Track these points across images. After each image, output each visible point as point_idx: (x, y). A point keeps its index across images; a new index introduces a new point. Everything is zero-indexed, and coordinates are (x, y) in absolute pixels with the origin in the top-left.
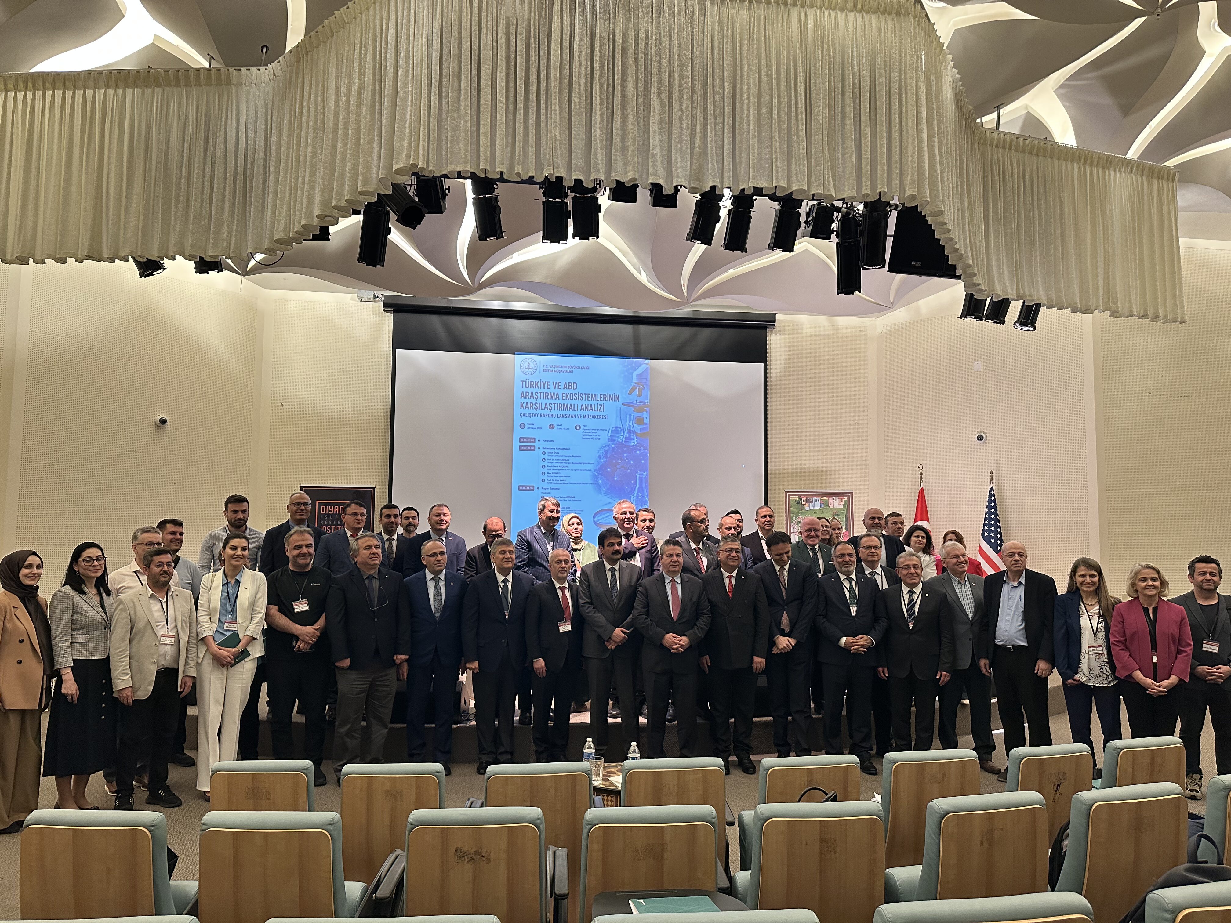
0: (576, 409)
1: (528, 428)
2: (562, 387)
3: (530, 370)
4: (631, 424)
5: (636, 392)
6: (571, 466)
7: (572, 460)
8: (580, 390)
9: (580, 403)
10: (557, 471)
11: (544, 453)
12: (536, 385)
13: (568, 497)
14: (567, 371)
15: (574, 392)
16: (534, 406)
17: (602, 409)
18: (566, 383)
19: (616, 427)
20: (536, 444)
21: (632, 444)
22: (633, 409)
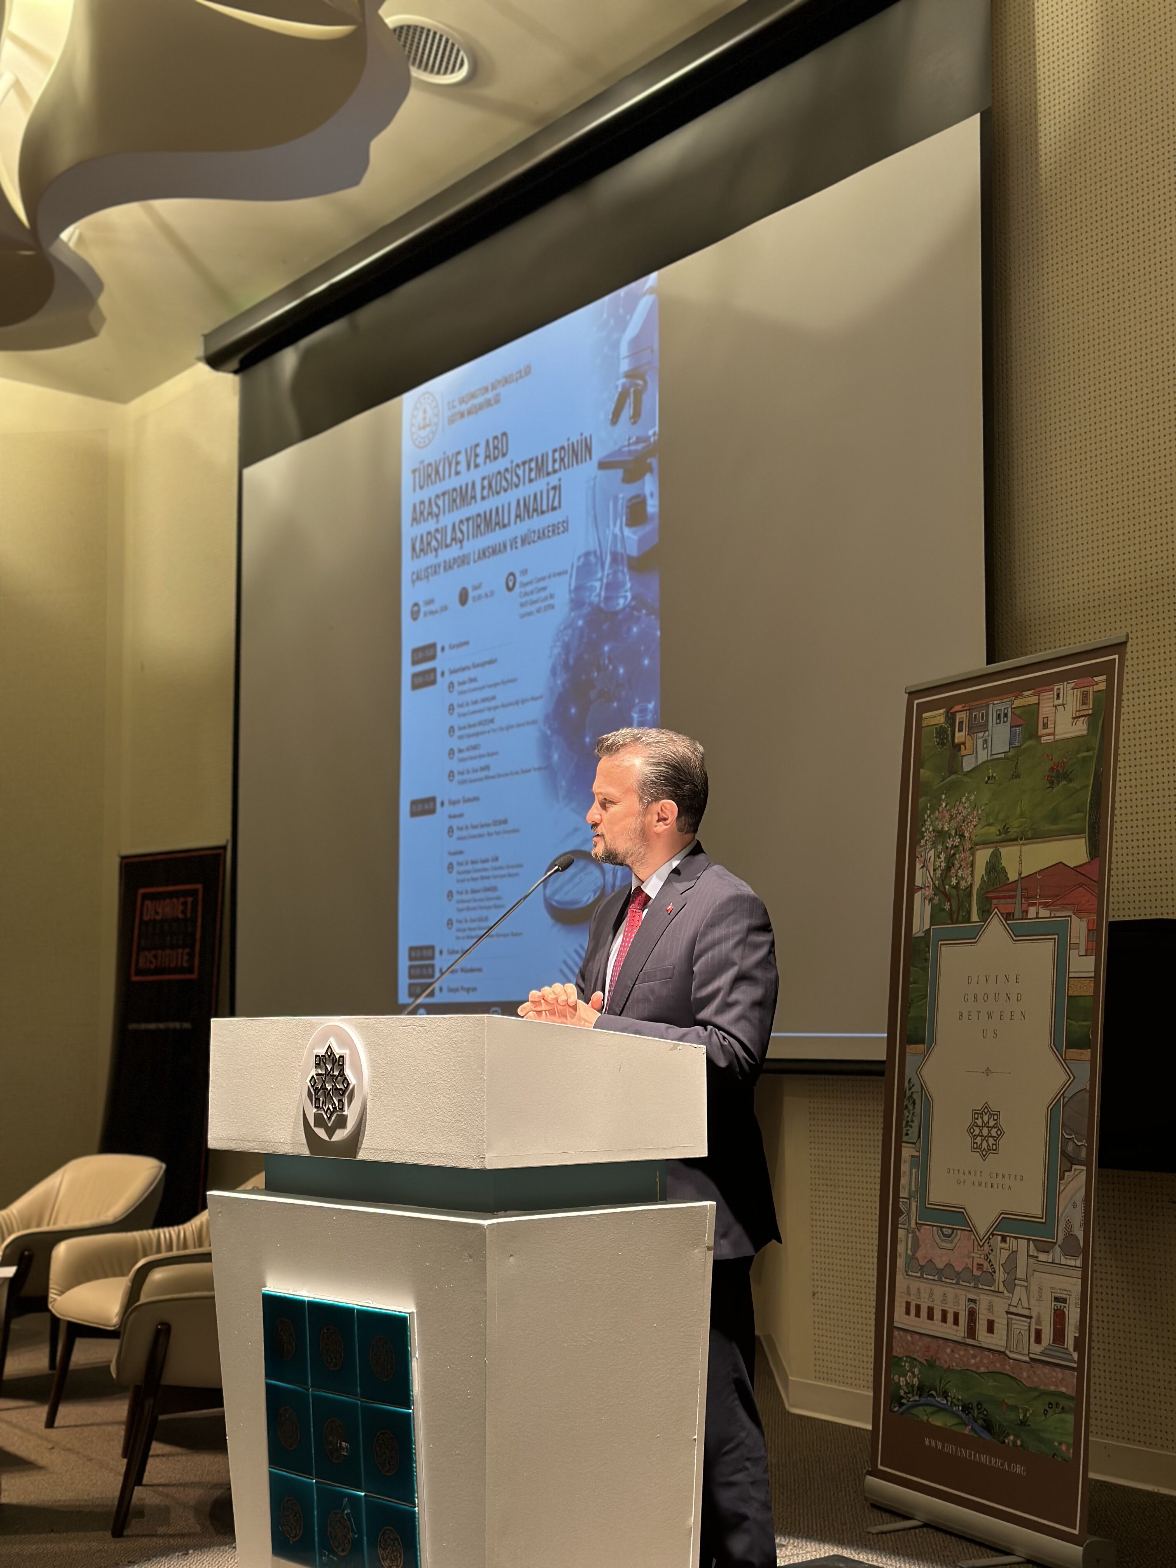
0: (506, 521)
1: (425, 614)
2: (480, 460)
3: (428, 429)
4: (617, 530)
5: (627, 411)
6: (502, 717)
7: (504, 694)
8: (517, 453)
9: (511, 497)
10: (473, 741)
11: (451, 685)
12: (437, 472)
13: (496, 823)
14: (488, 403)
15: (501, 464)
16: (434, 543)
17: (556, 504)
18: (488, 442)
19: (587, 554)
20: (439, 663)
21: (621, 601)
22: (619, 473)
